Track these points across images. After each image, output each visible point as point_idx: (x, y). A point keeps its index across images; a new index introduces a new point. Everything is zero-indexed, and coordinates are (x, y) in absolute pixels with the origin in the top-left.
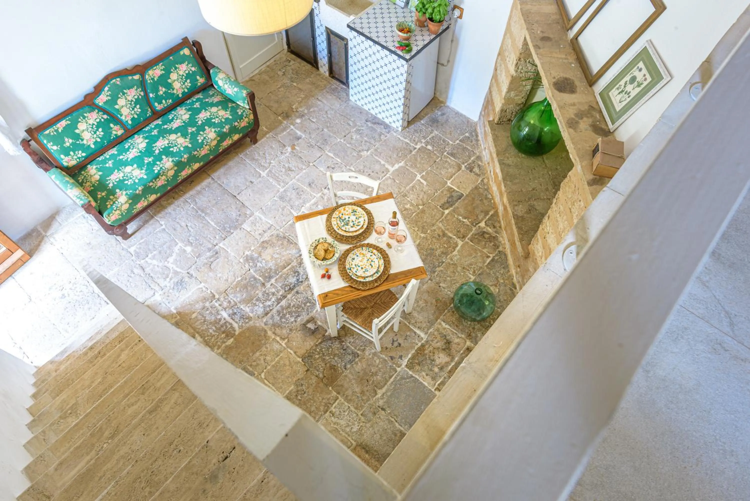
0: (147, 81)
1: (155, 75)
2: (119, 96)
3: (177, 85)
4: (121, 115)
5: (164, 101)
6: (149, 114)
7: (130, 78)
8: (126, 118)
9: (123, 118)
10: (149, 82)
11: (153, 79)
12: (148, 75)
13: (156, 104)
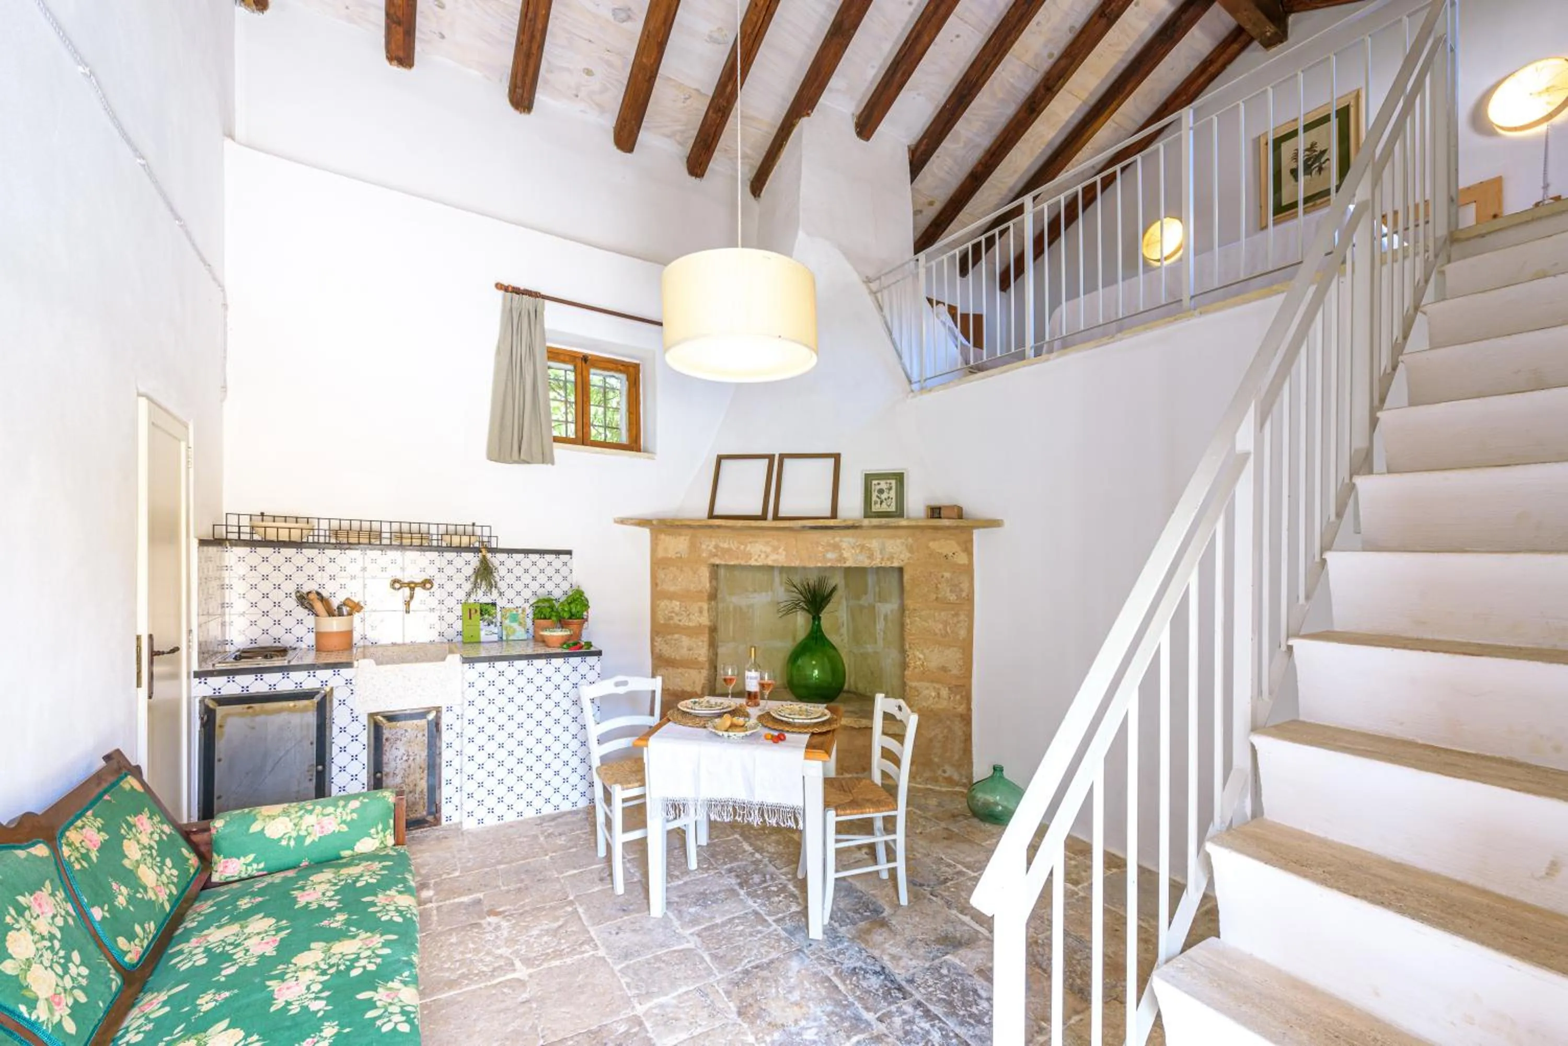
0: (70, 864)
1: (87, 843)
2: (8, 919)
3: (148, 875)
4: (32, 1004)
5: (138, 928)
6: (116, 981)
7: (21, 854)
8: (51, 1011)
9: (41, 1014)
10: (77, 866)
11: (86, 857)
12: (69, 845)
13: (122, 942)
